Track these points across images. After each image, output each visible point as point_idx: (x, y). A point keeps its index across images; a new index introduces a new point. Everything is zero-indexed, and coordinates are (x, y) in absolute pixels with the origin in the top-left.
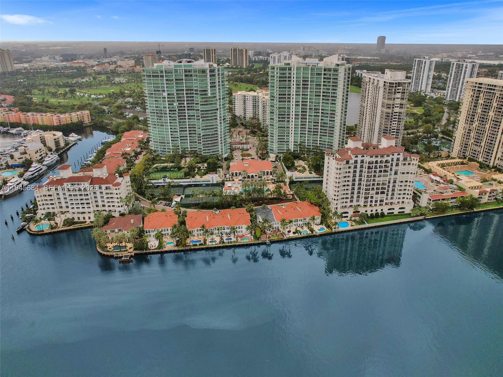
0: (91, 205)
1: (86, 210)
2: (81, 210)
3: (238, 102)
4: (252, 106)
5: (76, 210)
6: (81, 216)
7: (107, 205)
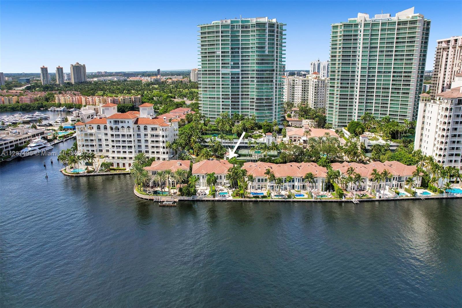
0: (133, 150)
1: (128, 155)
2: (122, 155)
3: (287, 86)
4: (301, 91)
5: (116, 155)
6: (121, 162)
7: (151, 150)
